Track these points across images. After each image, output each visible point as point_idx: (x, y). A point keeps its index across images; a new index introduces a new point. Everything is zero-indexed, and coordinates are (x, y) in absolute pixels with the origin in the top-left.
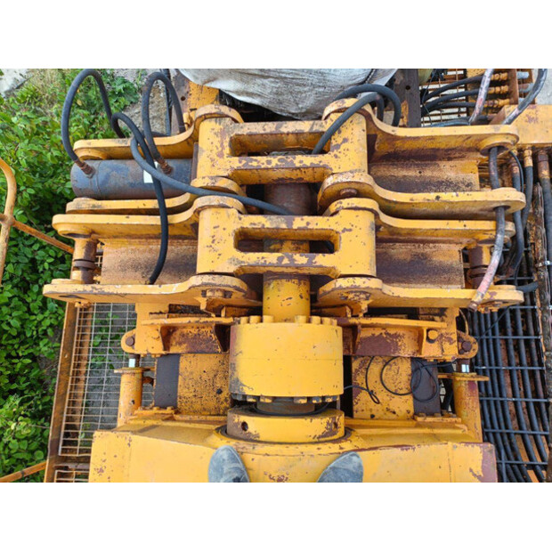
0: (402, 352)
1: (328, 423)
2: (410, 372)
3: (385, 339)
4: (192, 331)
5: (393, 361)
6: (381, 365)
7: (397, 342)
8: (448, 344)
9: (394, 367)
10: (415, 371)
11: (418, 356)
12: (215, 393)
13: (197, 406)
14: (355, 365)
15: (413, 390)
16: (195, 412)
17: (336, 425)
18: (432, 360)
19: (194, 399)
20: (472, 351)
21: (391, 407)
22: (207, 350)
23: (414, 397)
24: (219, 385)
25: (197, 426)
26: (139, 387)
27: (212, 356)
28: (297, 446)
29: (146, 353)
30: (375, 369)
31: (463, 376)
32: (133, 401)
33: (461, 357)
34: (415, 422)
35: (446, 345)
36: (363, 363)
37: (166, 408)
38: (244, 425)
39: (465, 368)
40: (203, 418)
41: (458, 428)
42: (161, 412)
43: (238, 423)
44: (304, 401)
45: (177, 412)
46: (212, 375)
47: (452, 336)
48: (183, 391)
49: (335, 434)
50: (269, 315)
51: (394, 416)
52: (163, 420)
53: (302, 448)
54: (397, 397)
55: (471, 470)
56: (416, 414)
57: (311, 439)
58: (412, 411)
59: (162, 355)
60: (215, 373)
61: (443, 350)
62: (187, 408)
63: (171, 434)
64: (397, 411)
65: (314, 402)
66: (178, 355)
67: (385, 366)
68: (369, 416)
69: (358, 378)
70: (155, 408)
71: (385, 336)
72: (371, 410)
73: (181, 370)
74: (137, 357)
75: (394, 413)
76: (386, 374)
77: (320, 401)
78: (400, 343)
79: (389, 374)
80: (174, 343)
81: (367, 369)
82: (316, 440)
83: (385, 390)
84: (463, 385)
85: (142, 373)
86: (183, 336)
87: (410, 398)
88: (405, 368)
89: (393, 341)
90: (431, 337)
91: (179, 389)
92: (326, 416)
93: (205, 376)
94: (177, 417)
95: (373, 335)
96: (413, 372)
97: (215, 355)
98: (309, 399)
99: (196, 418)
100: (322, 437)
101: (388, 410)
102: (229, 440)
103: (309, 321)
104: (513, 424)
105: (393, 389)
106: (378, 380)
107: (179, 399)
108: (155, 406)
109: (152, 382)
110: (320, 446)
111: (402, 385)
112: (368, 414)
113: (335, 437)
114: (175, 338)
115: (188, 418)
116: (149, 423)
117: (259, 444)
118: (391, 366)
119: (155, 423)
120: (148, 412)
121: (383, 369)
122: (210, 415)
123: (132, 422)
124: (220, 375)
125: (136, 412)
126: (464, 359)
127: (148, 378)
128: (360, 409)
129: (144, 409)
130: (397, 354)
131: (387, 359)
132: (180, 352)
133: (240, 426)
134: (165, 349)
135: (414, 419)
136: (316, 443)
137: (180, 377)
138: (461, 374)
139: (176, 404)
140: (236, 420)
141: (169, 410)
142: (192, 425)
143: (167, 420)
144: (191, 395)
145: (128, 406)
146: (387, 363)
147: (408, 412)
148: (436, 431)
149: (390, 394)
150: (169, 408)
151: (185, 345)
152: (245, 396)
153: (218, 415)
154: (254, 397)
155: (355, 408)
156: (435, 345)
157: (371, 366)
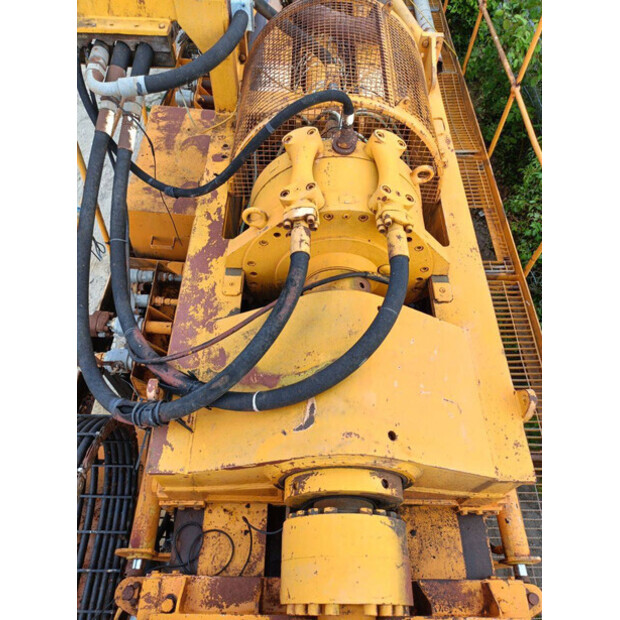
0: (207, 582)
1: (303, 488)
2: (200, 558)
3: (224, 599)
4: (459, 612)
5: (218, 571)
6: (231, 567)
7: (211, 595)
8: (152, 594)
9: (217, 564)
10: (194, 560)
11: (189, 577)
12: (418, 531)
13: (435, 516)
14: (261, 566)
15: (201, 535)
16: (435, 509)
17: (294, 487)
18: (174, 572)
19: (440, 524)
20: (124, 587)
21: (227, 516)
22: (436, 584)
23: (201, 527)
24: (415, 540)
25: (432, 491)
26: (505, 541)
27: (429, 577)
28: (334, 465)
29: (509, 581)
30: (239, 562)
31: (142, 553)
32: (507, 522)
33: (139, 579)
34: (206, 500)
35: (154, 592)
36: (252, 569)
37: (469, 513)
38: (385, 484)
39: (137, 565)
40: (427, 502)
41: (167, 493)
42: (474, 509)
43: (392, 488)
44: (327, 509)
45: (455, 509)
46: (425, 552)
47: (145, 604)
48: (455, 533)
49: (296, 478)
50: (371, 616)
51: (226, 507)
52: (469, 498)
53: (329, 462)
54: (220, 528)
55: (172, 449)
56: (202, 509)
57: (320, 471)
58: (206, 512)
59: (489, 578)
60: (422, 556)
61: (160, 584)
62: (446, 514)
63: (457, 479)
64: (222, 512)
65: (316, 510)
66: (470, 577)
67: (228, 565)
68: (251, 506)
69: (260, 549)
70: (481, 513)
71: (224, 604)
72: (249, 513)
73: (461, 559)
74: (518, 577)
75: (225, 510)
76: (228, 555)
77: (310, 510)
78: (208, 593)
79: (224, 556)
80: (478, 594)
81: (248, 561)
82: (315, 471)
83: (232, 536)
84: (145, 544)
85: (506, 556)
86: (469, 605)
87: (206, 526)
88: (205, 563)
89: (216, 597)
90: (170, 602)
91: (459, 536)
92: (304, 496)
93: (433, 551)
94: (455, 503)
95: (237, 605)
96: (197, 558)
97: (424, 578)
98: (322, 512)
99: (434, 502)
100: (309, 475)
101: (231, 514)
102: (399, 471)
103: (322, 607)
104: (100, 505)
105: (223, 536)
106: (237, 548)
107: (457, 523)
108: (481, 516)
109: (492, 547)
110: (312, 465)
111: (212, 541)
112: (253, 508)
113: (296, 475)
114: (479, 601)
115: (443, 502)
116: (482, 495)
117: (370, 466)
118: (221, 566)
119: (477, 495)
120: (487, 508)
121: (230, 561)
122: (419, 505)
123: (501, 495)
124: (415, 553)
125: (501, 508)
126: (135, 576)
127: (499, 553)
128: (260, 513)
129: (492, 512)
130: (214, 579)
131: (224, 574)
132: (468, 582)
133: (390, 484)
134: (487, 584)
135: (206, 504)
136: (315, 468)
137: (461, 550)
138: (144, 557)
139: (458, 519)
140: (394, 490)
141: (465, 510)
142: (437, 491)
143: (465, 499)
144: (444, 529)
145: (512, 517)
146: (225, 569)
147: (210, 511)
148: (190, 489)
149: (226, 531)
150: (466, 513)
151: (463, 591)
152: (388, 515)
153: (411, 506)
154: (379, 514)
155: (266, 515)
156: (167, 591)
157: (243, 564)
